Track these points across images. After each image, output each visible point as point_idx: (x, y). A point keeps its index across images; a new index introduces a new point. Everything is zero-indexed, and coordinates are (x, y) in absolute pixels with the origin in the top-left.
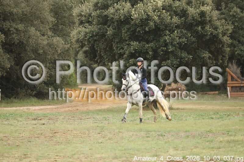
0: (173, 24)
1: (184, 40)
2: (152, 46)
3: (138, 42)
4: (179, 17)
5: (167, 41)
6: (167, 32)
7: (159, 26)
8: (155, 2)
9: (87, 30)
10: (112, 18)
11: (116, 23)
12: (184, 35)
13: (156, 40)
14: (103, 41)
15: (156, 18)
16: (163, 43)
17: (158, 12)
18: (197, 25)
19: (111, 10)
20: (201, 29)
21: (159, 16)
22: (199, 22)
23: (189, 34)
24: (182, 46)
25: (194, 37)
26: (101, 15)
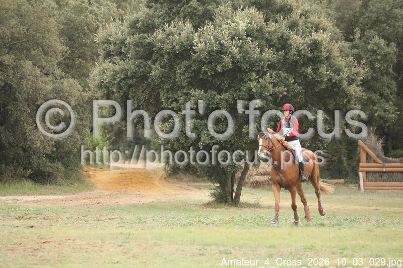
0: (264, 62)
1: (282, 89)
2: (227, 97)
3: (203, 90)
4: (275, 50)
5: (253, 90)
6: (254, 74)
7: (239, 65)
8: (235, 24)
9: (117, 68)
10: (161, 49)
11: (166, 56)
12: (282, 81)
13: (234, 87)
14: (143, 87)
15: (235, 50)
16: (246, 94)
17: (239, 39)
18: (305, 64)
19: (159, 35)
20: (312, 72)
21: (241, 47)
22: (310, 59)
23: (290, 79)
24: (278, 100)
25: (299, 85)
26: (141, 43)
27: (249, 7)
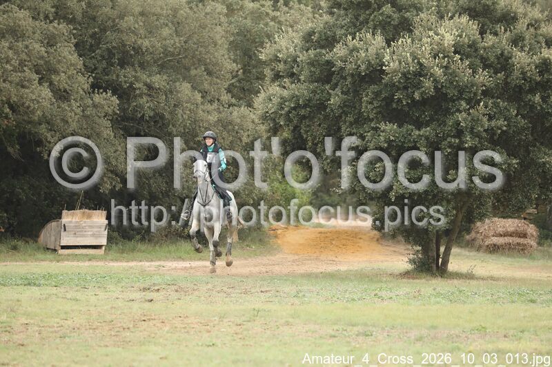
0: (477, 87)
1: (501, 122)
2: (428, 133)
3: (396, 124)
4: (492, 71)
5: (462, 124)
6: (463, 103)
7: (444, 90)
8: (439, 37)
9: (285, 93)
10: (342, 69)
11: (349, 79)
12: (502, 113)
13: (438, 120)
14: (319, 119)
15: (438, 72)
16: (453, 129)
17: (444, 58)
18: (532, 91)
19: (339, 51)
20: (540, 100)
21: (446, 67)
22: (538, 83)
23: (512, 110)
24: (496, 138)
25: (523, 117)
26: (317, 61)
27: (460, 14)
